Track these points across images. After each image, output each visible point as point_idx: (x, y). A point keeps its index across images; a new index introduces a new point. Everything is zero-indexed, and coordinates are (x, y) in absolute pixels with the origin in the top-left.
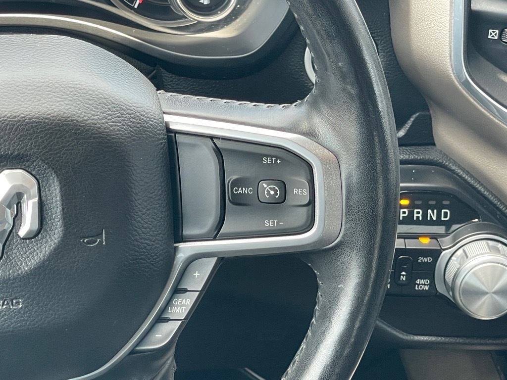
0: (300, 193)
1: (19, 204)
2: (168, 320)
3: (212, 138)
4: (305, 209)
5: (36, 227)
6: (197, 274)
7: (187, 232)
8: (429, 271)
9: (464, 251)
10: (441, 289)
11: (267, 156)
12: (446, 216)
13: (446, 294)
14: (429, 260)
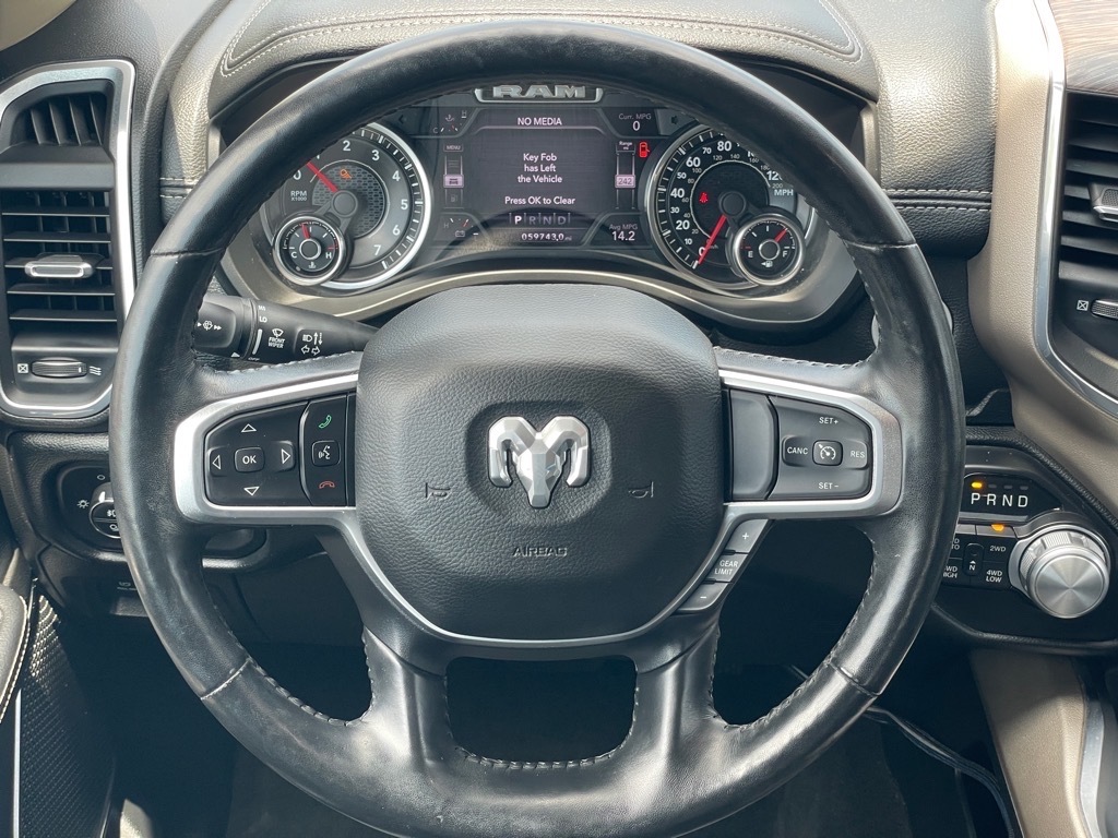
0: (857, 456)
1: (569, 452)
2: (714, 582)
3: (768, 395)
4: (862, 472)
5: (585, 475)
6: (745, 536)
7: (737, 491)
8: (1002, 562)
9: (1042, 541)
10: (1015, 582)
11: (825, 416)
12: (1023, 503)
13: (1021, 588)
14: (1003, 549)
